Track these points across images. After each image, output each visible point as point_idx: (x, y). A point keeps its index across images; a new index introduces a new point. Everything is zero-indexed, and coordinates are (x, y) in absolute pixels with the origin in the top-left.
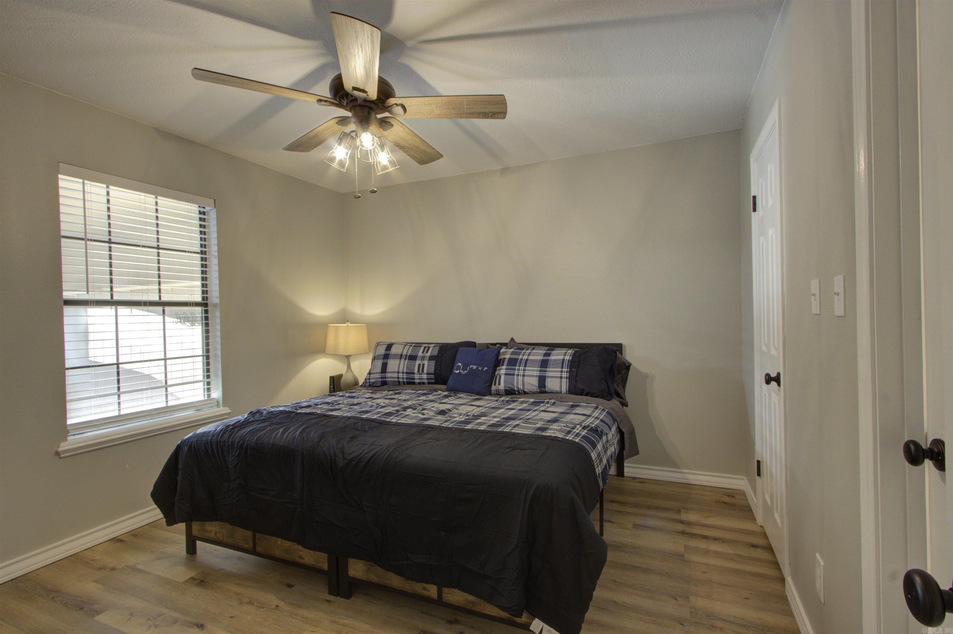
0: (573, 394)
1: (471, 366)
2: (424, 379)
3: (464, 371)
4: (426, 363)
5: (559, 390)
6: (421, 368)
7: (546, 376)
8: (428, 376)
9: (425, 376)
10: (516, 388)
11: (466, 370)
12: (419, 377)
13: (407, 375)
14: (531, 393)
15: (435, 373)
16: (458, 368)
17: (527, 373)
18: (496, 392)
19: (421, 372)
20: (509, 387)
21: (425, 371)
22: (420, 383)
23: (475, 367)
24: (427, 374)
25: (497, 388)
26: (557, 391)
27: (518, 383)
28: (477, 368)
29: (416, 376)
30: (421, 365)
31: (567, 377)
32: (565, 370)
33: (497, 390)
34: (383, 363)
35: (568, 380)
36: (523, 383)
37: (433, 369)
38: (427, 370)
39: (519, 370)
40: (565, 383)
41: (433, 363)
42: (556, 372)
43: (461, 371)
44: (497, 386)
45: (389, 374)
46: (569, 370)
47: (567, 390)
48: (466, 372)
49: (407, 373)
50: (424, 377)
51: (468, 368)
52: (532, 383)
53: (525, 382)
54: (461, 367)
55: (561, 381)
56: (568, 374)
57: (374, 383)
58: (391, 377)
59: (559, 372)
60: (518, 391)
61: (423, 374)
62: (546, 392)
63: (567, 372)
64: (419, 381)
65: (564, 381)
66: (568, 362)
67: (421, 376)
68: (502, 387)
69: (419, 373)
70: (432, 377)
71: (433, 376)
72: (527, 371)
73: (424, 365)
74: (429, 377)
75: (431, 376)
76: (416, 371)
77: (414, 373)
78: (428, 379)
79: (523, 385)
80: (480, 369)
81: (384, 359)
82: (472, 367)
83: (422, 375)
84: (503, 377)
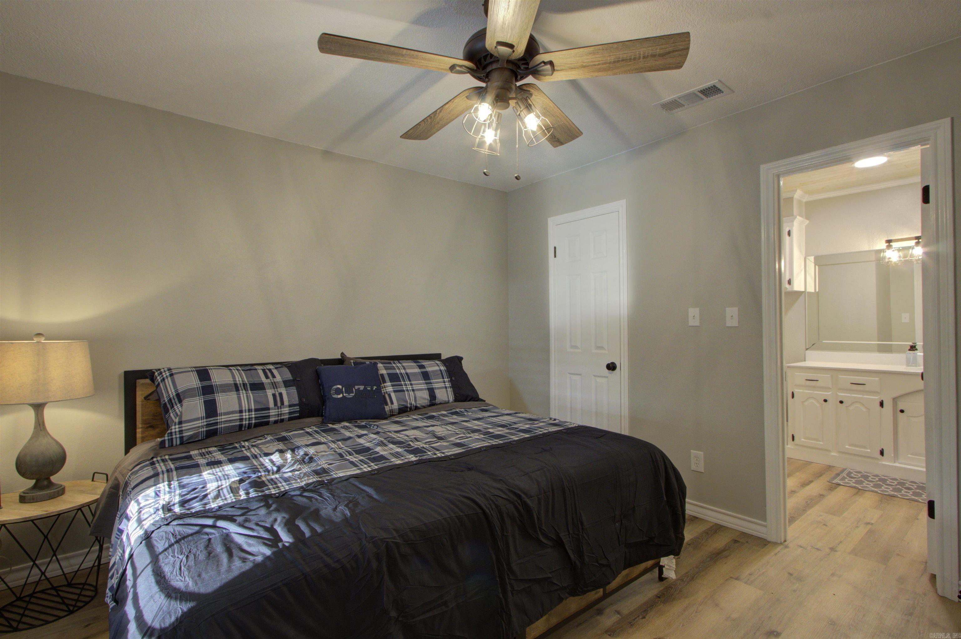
0: (459, 401)
1: (357, 387)
2: (284, 414)
3: (349, 394)
4: (283, 391)
5: (447, 400)
6: (278, 400)
7: (433, 388)
8: (291, 408)
9: (286, 410)
10: (408, 405)
11: (353, 393)
12: (277, 413)
13: (256, 413)
14: (422, 407)
15: (300, 404)
16: (338, 391)
17: (415, 387)
18: (390, 413)
19: (279, 404)
20: (403, 405)
21: (286, 403)
22: (276, 422)
23: (362, 388)
24: (290, 406)
25: (391, 408)
26: (445, 401)
27: (410, 399)
28: (365, 388)
29: (273, 412)
30: (277, 395)
31: (450, 386)
32: (446, 380)
33: (391, 410)
34: (205, 401)
35: (452, 389)
36: (415, 398)
37: (297, 399)
38: (289, 401)
39: (406, 385)
40: (450, 393)
41: (293, 390)
42: (440, 383)
43: (344, 395)
44: (390, 405)
45: (223, 417)
46: (449, 379)
47: (454, 399)
48: (353, 394)
49: (256, 410)
50: (285, 412)
51: (354, 390)
52: (423, 397)
53: (417, 396)
54: (344, 390)
55: (447, 391)
56: (450, 383)
57: (191, 437)
58: (226, 422)
59: (442, 383)
60: (411, 408)
61: (284, 408)
62: (437, 404)
63: (449, 382)
64: (277, 419)
65: (450, 390)
66: (445, 371)
67: (280, 410)
68: (396, 406)
69: (276, 407)
70: (297, 410)
71: (298, 407)
72: (414, 385)
73: (281, 394)
74: (292, 411)
75: (295, 408)
76: (271, 404)
77: (268, 409)
78: (290, 413)
79: (415, 401)
80: (369, 389)
81: (204, 394)
82: (359, 388)
83: (282, 410)
84: (393, 395)
